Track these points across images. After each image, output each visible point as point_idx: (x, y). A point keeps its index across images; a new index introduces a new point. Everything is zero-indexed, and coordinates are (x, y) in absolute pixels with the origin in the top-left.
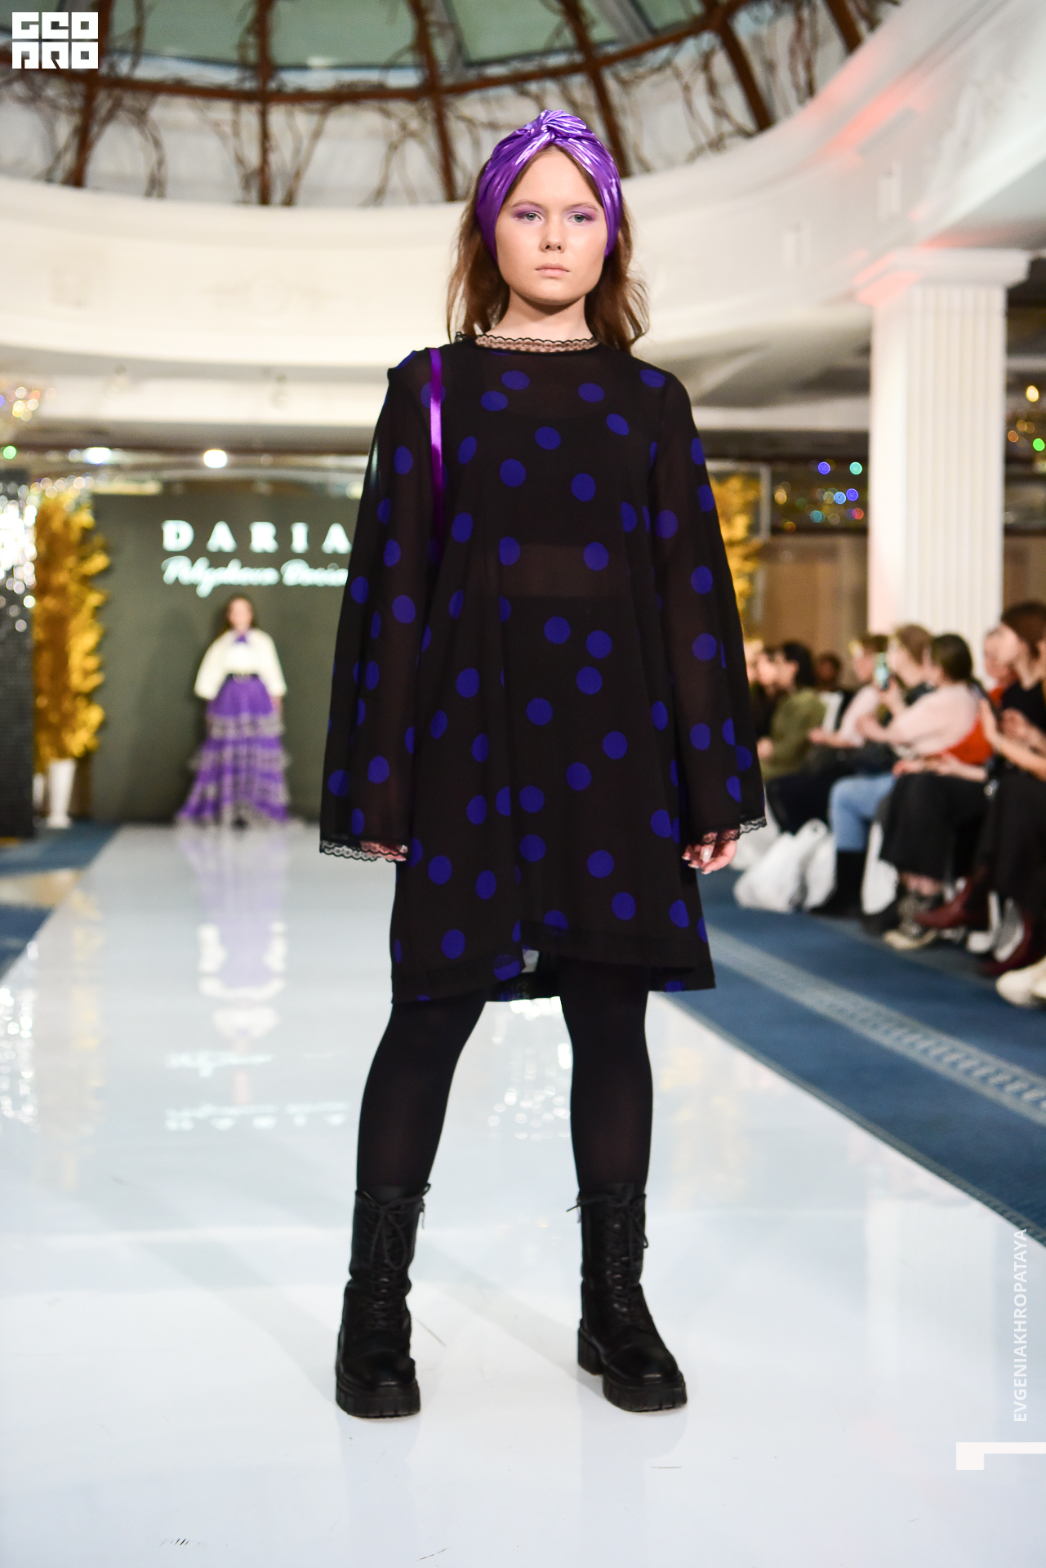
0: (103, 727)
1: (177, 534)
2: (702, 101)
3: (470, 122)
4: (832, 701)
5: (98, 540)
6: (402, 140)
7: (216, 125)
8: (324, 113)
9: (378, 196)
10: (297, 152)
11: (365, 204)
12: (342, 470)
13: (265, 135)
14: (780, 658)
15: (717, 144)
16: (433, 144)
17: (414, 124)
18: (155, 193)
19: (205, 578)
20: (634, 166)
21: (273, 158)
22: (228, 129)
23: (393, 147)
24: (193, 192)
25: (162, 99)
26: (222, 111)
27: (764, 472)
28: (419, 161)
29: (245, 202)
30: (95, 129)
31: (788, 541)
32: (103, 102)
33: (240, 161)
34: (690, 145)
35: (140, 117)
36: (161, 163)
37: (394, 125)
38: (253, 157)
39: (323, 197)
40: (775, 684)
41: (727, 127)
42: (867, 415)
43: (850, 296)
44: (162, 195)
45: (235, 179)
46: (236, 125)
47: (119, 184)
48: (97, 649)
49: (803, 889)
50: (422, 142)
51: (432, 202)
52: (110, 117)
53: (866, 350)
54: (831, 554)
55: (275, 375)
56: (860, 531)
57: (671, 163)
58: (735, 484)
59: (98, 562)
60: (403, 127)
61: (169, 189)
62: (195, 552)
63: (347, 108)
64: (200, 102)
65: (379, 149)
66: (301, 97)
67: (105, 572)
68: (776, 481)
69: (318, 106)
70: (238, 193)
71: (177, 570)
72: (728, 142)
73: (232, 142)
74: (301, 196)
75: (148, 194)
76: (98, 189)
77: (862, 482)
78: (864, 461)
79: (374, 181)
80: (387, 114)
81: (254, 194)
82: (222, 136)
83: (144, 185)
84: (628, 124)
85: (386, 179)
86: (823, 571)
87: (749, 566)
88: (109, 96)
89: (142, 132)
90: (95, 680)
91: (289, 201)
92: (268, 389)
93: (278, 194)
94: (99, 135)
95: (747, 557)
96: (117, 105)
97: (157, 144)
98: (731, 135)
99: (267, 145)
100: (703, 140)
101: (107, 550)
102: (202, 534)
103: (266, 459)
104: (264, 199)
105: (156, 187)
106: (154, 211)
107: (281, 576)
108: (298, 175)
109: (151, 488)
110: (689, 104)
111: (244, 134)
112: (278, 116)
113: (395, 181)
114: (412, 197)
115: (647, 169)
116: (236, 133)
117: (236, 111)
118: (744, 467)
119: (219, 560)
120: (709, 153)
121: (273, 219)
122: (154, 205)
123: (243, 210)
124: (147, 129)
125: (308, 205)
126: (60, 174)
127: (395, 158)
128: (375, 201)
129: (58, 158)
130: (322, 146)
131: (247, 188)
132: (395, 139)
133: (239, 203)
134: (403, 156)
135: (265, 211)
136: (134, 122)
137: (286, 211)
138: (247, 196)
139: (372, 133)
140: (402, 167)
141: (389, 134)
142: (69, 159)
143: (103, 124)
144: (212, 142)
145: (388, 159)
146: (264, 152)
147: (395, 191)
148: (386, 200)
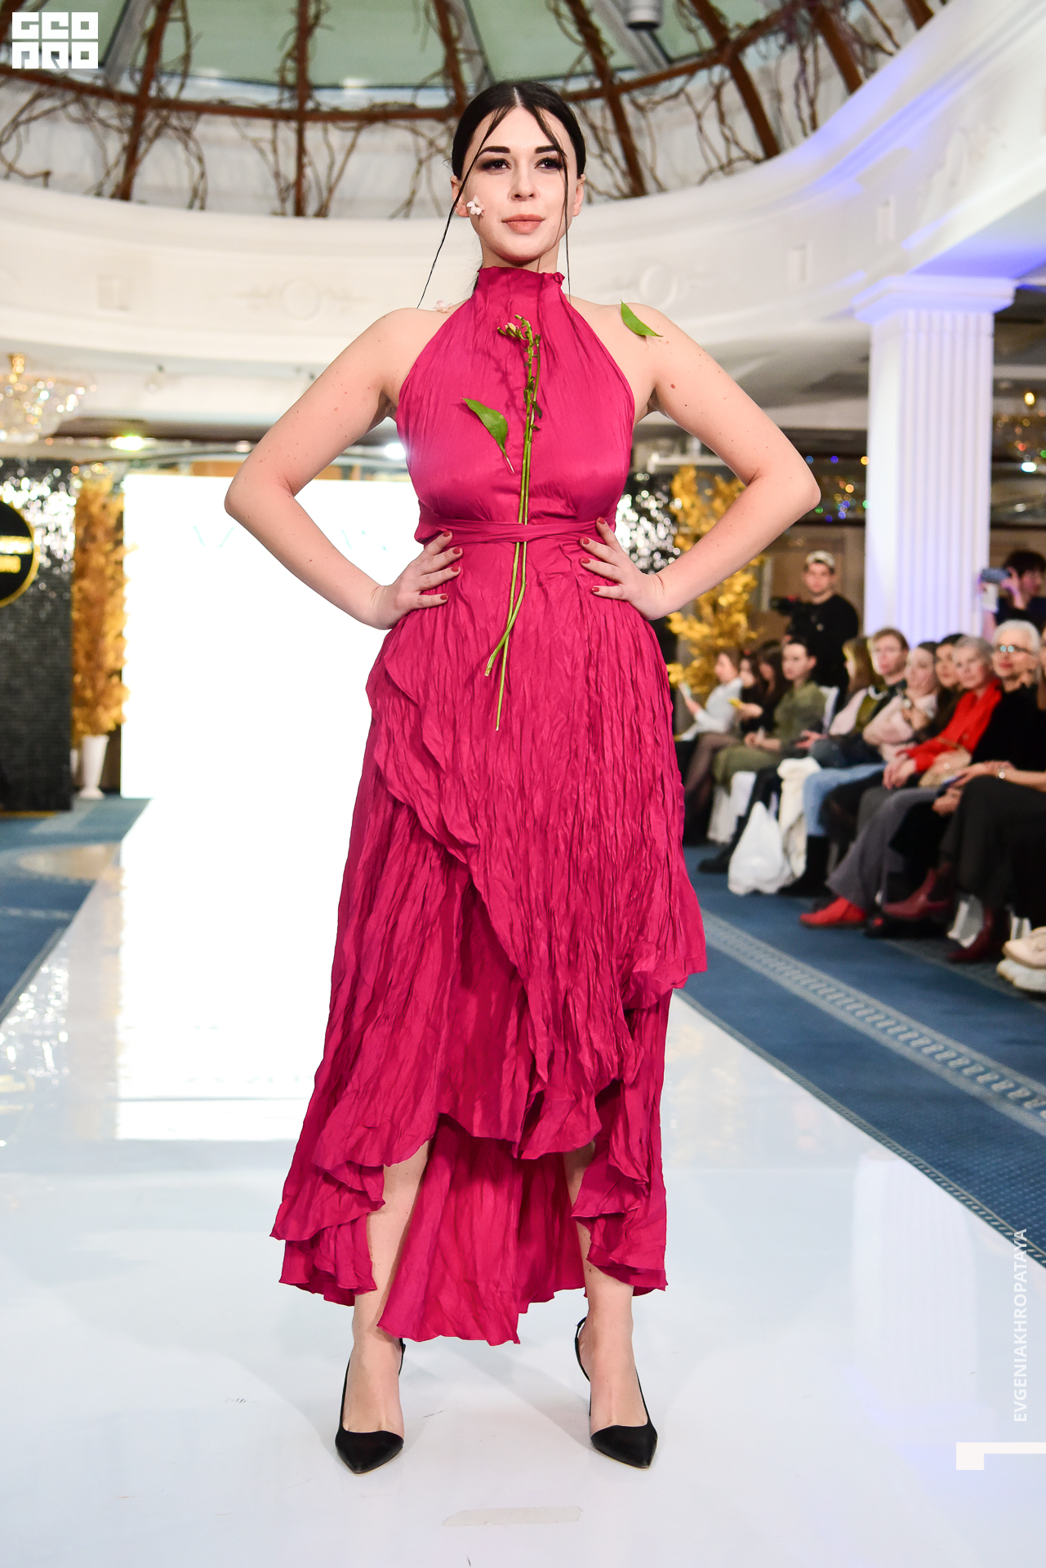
2: (711, 125)
6: (430, 157)
7: (256, 143)
8: (358, 130)
9: (408, 207)
10: (330, 167)
11: (393, 216)
13: (301, 151)
15: (727, 168)
17: (440, 142)
18: (197, 203)
20: (649, 184)
21: (308, 171)
22: (267, 147)
23: (420, 163)
24: (234, 204)
25: (205, 117)
26: (261, 129)
29: (283, 214)
30: (143, 146)
32: (151, 120)
33: (277, 175)
34: (703, 167)
35: (185, 134)
36: (203, 175)
37: (423, 143)
38: (289, 171)
39: (357, 209)
41: (735, 153)
44: (202, 208)
45: (273, 190)
46: (274, 143)
47: (163, 197)
52: (158, 133)
55: (307, 373)
57: (684, 183)
60: (431, 143)
61: (209, 201)
63: (379, 126)
64: (240, 120)
65: (409, 163)
66: (337, 116)
69: (353, 124)
70: (276, 204)
72: (737, 165)
73: (270, 157)
74: (334, 207)
75: (191, 206)
76: (142, 202)
79: (405, 194)
80: (415, 132)
81: (290, 206)
82: (262, 152)
83: (187, 197)
84: (642, 144)
85: (413, 193)
88: (158, 116)
89: (186, 146)
91: (322, 213)
93: (312, 206)
94: (146, 151)
96: (165, 124)
97: (200, 160)
98: (740, 159)
99: (305, 160)
100: (715, 164)
104: (299, 212)
105: (197, 199)
106: (196, 220)
108: (331, 190)
110: (700, 129)
111: (281, 149)
112: (314, 133)
113: (423, 193)
115: (661, 189)
116: (275, 151)
117: (275, 127)
120: (720, 174)
121: (308, 229)
122: (195, 216)
123: (279, 220)
124: (191, 144)
125: (339, 216)
126: (109, 188)
127: (424, 171)
128: (403, 213)
129: (108, 174)
130: (355, 161)
131: (283, 200)
132: (424, 155)
133: (275, 214)
134: (429, 171)
135: (299, 221)
136: (179, 138)
137: (320, 222)
138: (283, 207)
139: (402, 148)
140: (429, 180)
141: (418, 151)
142: (118, 174)
143: (151, 141)
144: (251, 158)
145: (418, 172)
146: (300, 167)
147: (423, 202)
148: (414, 211)
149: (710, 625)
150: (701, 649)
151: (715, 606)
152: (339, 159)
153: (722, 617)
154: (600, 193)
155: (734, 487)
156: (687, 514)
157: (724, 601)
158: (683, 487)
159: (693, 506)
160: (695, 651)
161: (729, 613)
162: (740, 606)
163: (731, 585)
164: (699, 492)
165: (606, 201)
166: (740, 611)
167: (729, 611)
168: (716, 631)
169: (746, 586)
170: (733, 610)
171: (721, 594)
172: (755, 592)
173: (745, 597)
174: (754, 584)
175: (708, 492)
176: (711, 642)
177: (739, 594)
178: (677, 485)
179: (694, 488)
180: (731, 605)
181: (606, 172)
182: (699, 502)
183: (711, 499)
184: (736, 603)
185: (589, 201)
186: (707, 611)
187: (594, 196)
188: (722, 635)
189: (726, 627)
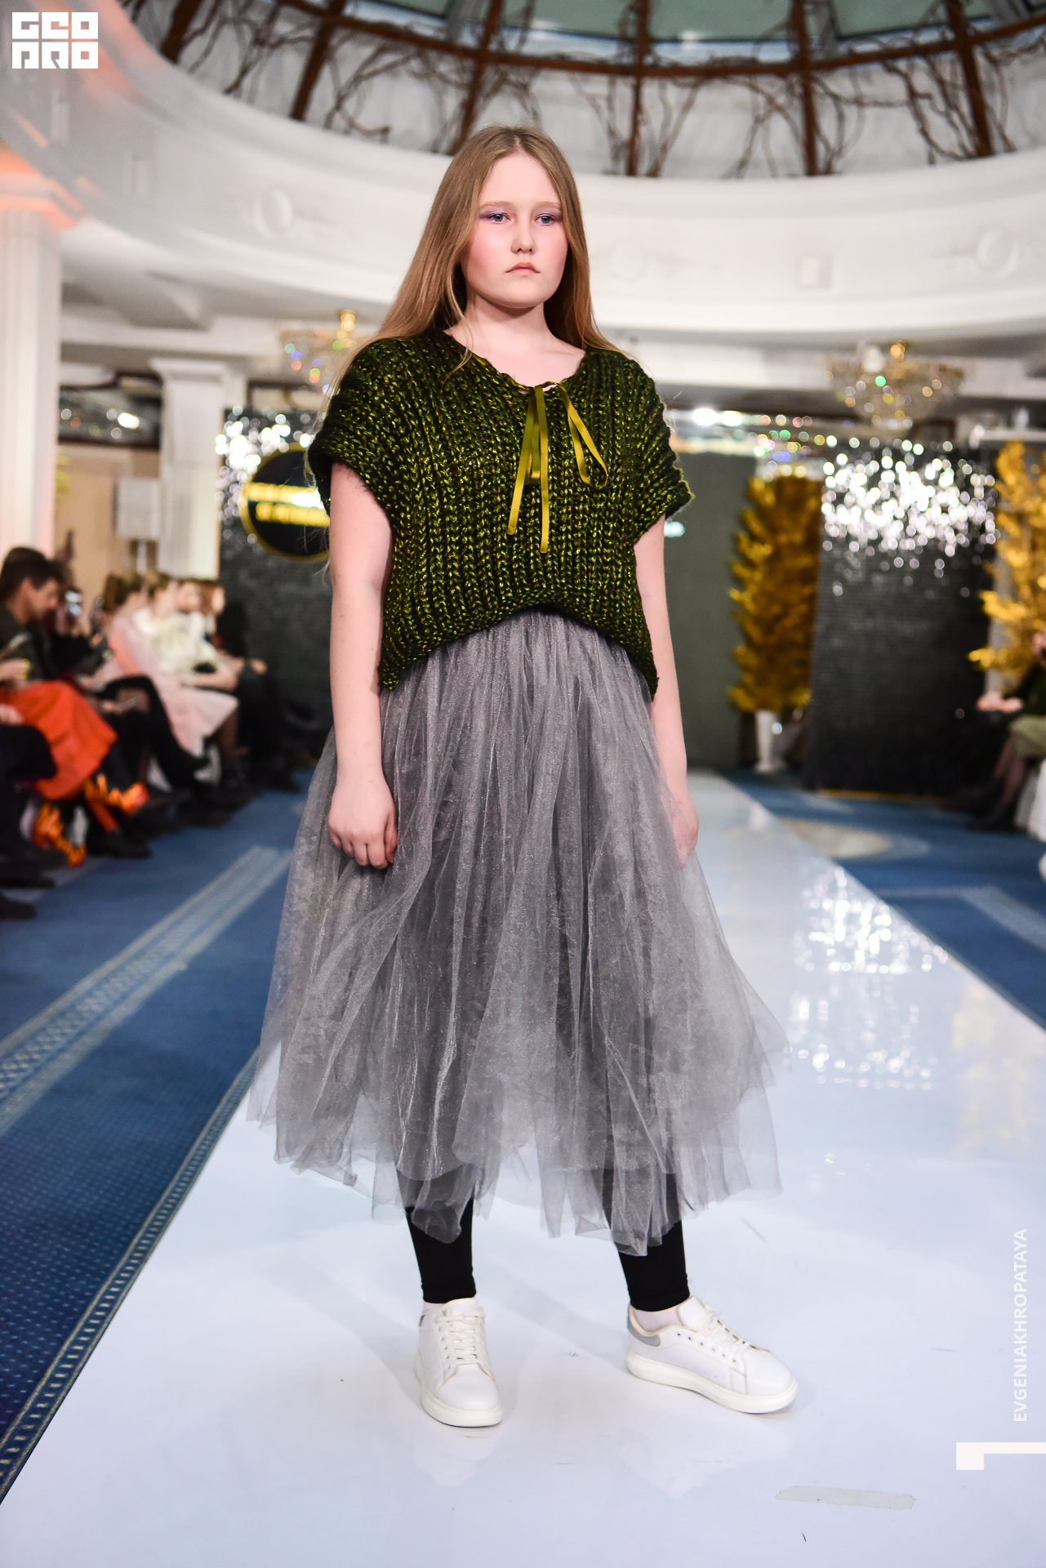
3: (836, 98)
6: (768, 114)
7: (592, 101)
8: (696, 87)
9: (740, 168)
10: (665, 125)
11: (727, 176)
13: (637, 108)
16: (797, 117)
17: (781, 99)
20: (997, 144)
21: (643, 130)
22: (603, 104)
23: (758, 120)
25: (543, 73)
26: (598, 85)
28: (782, 135)
29: (615, 173)
30: (481, 101)
32: (490, 77)
33: (612, 133)
35: (522, 91)
37: (761, 99)
38: (624, 128)
39: (690, 169)
45: (606, 149)
46: (610, 99)
50: (787, 117)
51: (793, 176)
52: (495, 91)
57: (1034, 143)
60: (771, 101)
63: (717, 83)
64: (577, 77)
65: (747, 120)
66: (674, 72)
69: (690, 80)
70: (608, 163)
73: (605, 114)
74: (667, 167)
79: (738, 153)
80: (755, 88)
81: (622, 165)
82: (597, 109)
84: (993, 102)
85: (748, 151)
88: (496, 71)
89: (524, 106)
91: (654, 173)
93: (644, 165)
94: (484, 107)
96: (503, 80)
97: (538, 116)
99: (640, 117)
104: (631, 171)
108: (665, 148)
111: (618, 105)
112: (651, 90)
113: (758, 153)
114: (773, 171)
115: (1009, 148)
116: (611, 108)
117: (612, 85)
121: (638, 189)
123: (613, 180)
124: (529, 103)
125: (672, 176)
126: (445, 146)
127: (761, 131)
128: (736, 174)
129: (445, 128)
130: (691, 120)
131: (616, 157)
132: (761, 112)
133: (608, 172)
134: (767, 130)
135: (630, 181)
136: (515, 94)
137: (650, 184)
138: (615, 166)
139: (740, 106)
140: (766, 139)
141: (755, 108)
142: (454, 132)
143: (489, 96)
144: (586, 115)
145: (753, 131)
146: (635, 125)
147: (757, 162)
148: (748, 171)
149: (1027, 606)
151: (1034, 586)
152: (675, 115)
154: (942, 153)
156: (1012, 493)
157: (1042, 582)
158: (1009, 461)
159: (1018, 484)
160: (1009, 634)
164: (1026, 469)
165: (948, 161)
175: (1035, 468)
176: (1028, 624)
178: (1000, 461)
179: (1021, 464)
181: (951, 130)
182: (1025, 480)
183: (1036, 476)
185: (932, 161)
186: (1026, 591)
187: (938, 157)
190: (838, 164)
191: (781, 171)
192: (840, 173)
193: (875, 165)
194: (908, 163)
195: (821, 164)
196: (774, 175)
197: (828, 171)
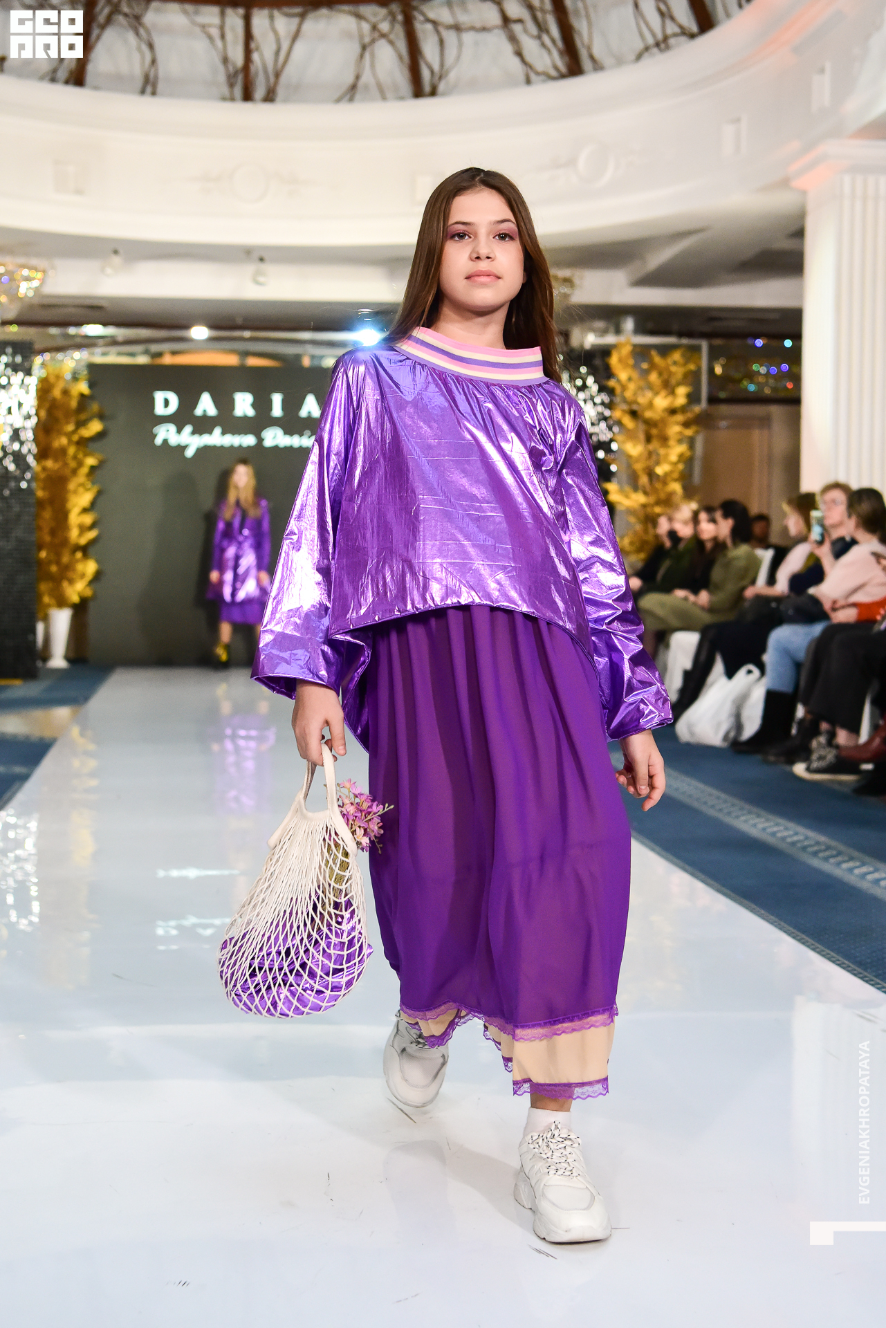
0: (98, 576)
1: (165, 401)
2: (648, 4)
3: (436, 25)
4: (767, 556)
5: (95, 407)
6: (374, 41)
7: (204, 29)
8: (303, 16)
9: (352, 92)
10: (277, 55)
11: (338, 100)
12: (315, 343)
13: (248, 36)
14: (718, 515)
15: (663, 44)
16: (401, 42)
17: (385, 27)
18: (149, 89)
19: (191, 442)
20: (586, 62)
22: (215, 33)
23: (364, 48)
24: (184, 89)
25: (155, 5)
26: (209, 15)
27: (704, 345)
28: (388, 60)
29: (232, 99)
30: (96, 32)
31: (724, 409)
32: (103, 7)
33: (225, 60)
34: (638, 44)
35: (136, 21)
36: (154, 61)
37: (366, 27)
38: (237, 56)
39: (300, 93)
40: (715, 539)
41: (671, 28)
42: (800, 295)
43: (785, 183)
44: (154, 93)
45: (221, 76)
46: (222, 29)
47: (116, 83)
48: (92, 506)
49: (739, 726)
50: (391, 43)
51: (402, 98)
52: (107, 21)
53: (800, 234)
54: (765, 422)
55: (257, 256)
56: (794, 401)
57: (620, 61)
58: (677, 356)
59: (95, 427)
60: (375, 28)
61: (160, 87)
62: (182, 418)
63: (322, 10)
64: (190, 9)
65: (352, 47)
67: (100, 436)
68: (714, 355)
69: (297, 9)
70: (225, 90)
71: (166, 434)
72: (673, 41)
73: (219, 42)
74: (281, 92)
75: (143, 92)
76: (96, 88)
77: (795, 356)
78: (797, 337)
79: (348, 78)
80: (359, 17)
81: (238, 91)
82: (210, 37)
83: (139, 83)
84: (579, 24)
85: (358, 76)
86: (757, 435)
87: (689, 432)
88: (108, 2)
89: (137, 33)
90: (92, 534)
91: (270, 97)
92: (250, 268)
93: (260, 92)
94: (99, 37)
95: (686, 425)
96: (115, 11)
97: (151, 46)
98: (676, 34)
99: (251, 45)
100: (650, 40)
101: (101, 417)
102: (188, 402)
103: (247, 334)
104: (247, 96)
105: (149, 85)
106: (148, 105)
107: (260, 440)
108: (277, 76)
109: (142, 360)
110: (637, 8)
111: (229, 35)
112: (260, 20)
113: (367, 76)
114: (382, 93)
115: (597, 67)
116: (223, 36)
117: (223, 13)
118: (685, 341)
119: (203, 425)
120: (656, 50)
121: (256, 112)
122: (147, 100)
123: (228, 105)
124: (142, 31)
125: (286, 100)
126: (63, 75)
127: (368, 56)
128: (348, 97)
129: (62, 60)
130: (300, 47)
131: (231, 85)
132: (367, 39)
133: (224, 99)
134: (373, 55)
135: (248, 106)
136: (130, 26)
137: (267, 107)
138: (232, 93)
139: (346, 33)
140: (373, 64)
141: (361, 35)
143: (103, 28)
144: (200, 43)
145: (362, 56)
146: (248, 52)
147: (366, 87)
148: (358, 96)
149: (646, 493)
150: (638, 518)
151: (651, 474)
152: (285, 44)
153: (658, 485)
154: (537, 73)
155: (669, 361)
156: (624, 388)
157: (659, 471)
158: (620, 360)
159: (630, 379)
160: (632, 520)
161: (665, 483)
162: (676, 475)
163: (667, 455)
164: (636, 366)
165: (544, 81)
166: (676, 480)
167: (664, 480)
168: (652, 499)
169: (681, 456)
170: (669, 478)
171: (658, 463)
172: (688, 461)
173: (681, 466)
174: (688, 454)
175: (645, 366)
176: (649, 510)
177: (675, 464)
178: (614, 360)
179: (631, 362)
180: (666, 474)
181: (545, 53)
182: (635, 375)
183: (646, 373)
184: (671, 472)
185: (528, 81)
186: (644, 480)
187: (534, 77)
188: (658, 503)
189: (663, 496)
190: (442, 87)
191: (389, 95)
192: (444, 94)
193: (475, 86)
194: (508, 82)
195: (427, 88)
196: (384, 98)
197: (433, 93)
